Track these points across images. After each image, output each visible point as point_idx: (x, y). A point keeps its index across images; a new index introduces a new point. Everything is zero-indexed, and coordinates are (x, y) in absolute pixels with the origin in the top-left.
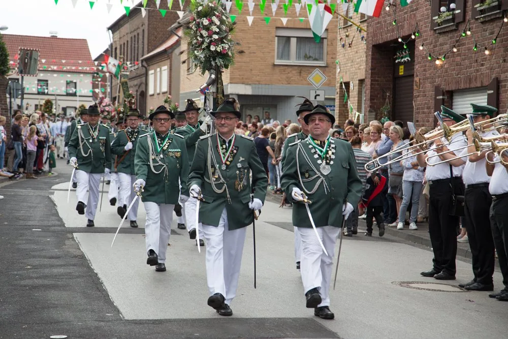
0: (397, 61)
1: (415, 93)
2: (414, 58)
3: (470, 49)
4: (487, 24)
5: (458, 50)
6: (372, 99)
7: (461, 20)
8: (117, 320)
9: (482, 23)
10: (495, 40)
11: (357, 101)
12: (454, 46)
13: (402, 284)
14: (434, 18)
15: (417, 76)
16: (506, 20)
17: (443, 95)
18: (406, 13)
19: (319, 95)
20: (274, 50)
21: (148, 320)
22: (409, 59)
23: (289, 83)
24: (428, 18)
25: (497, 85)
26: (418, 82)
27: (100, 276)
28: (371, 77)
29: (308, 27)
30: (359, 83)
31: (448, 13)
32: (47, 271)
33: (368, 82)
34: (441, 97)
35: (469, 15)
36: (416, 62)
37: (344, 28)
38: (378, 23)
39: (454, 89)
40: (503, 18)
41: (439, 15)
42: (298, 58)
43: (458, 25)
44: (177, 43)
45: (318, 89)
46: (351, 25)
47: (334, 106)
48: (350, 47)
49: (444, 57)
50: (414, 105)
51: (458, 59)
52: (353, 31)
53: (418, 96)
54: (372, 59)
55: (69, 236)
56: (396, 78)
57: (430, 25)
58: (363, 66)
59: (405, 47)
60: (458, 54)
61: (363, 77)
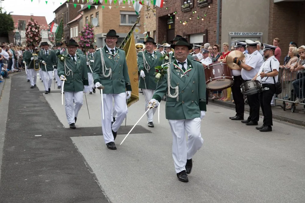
0: (168, 23)
2: (175, 22)
3: (196, 18)
5: (192, 19)
6: (159, 38)
7: (192, 7)
8: (62, 128)
9: (201, 8)
10: (206, 14)
12: (190, 17)
14: (182, 6)
15: (176, 29)
16: (209, 7)
17: (186, 36)
18: (171, 4)
19: (137, 37)
20: (119, 20)
22: (173, 22)
24: (180, 6)
25: (207, 32)
26: (176, 31)
27: (54, 110)
28: (158, 30)
29: (133, 10)
30: (154, 32)
31: (187, 4)
32: (32, 109)
33: (157, 32)
34: (185, 37)
35: (195, 5)
36: (176, 24)
37: (147, 11)
39: (190, 34)
40: (208, 6)
41: (184, 5)
42: (129, 23)
43: (191, 9)
44: (81, 18)
45: (137, 35)
46: (150, 10)
48: (149, 18)
49: (186, 21)
51: (192, 22)
52: (151, 12)
54: (158, 22)
55: (41, 94)
56: (168, 30)
57: (180, 9)
58: (155, 26)
59: (171, 18)
60: (192, 20)
61: (155, 30)
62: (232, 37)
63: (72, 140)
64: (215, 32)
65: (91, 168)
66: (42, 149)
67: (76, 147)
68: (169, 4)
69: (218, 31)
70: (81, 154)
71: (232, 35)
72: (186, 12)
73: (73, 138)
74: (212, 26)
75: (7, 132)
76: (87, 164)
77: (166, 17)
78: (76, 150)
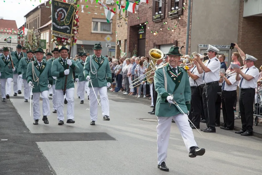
0: (139, 33)
1: (146, 46)
2: (146, 31)
3: (166, 29)
4: (173, 20)
5: (162, 29)
6: (130, 47)
7: (164, 18)
8: (28, 133)
9: (171, 19)
10: (176, 26)
11: (124, 48)
12: (161, 28)
13: (140, 119)
14: (153, 17)
15: (147, 39)
16: (180, 18)
17: (157, 46)
18: (143, 14)
19: (109, 45)
20: (91, 27)
21: (41, 134)
22: (143, 32)
23: (97, 40)
24: (151, 17)
25: (176, 43)
26: (147, 41)
27: (21, 116)
28: (129, 39)
29: (105, 18)
30: (125, 41)
31: (159, 15)
33: (128, 40)
35: (166, 16)
36: (146, 33)
37: (119, 19)
38: (132, 18)
39: (160, 44)
41: (155, 16)
42: (101, 30)
43: (162, 20)
45: (109, 43)
46: (122, 18)
47: (115, 50)
48: (121, 27)
49: (157, 32)
50: (146, 50)
51: (162, 33)
52: (122, 21)
53: (147, 47)
54: (130, 31)
56: (139, 39)
57: (151, 19)
58: (126, 34)
59: (142, 27)
60: (163, 31)
61: (126, 39)
62: (201, 49)
63: (38, 144)
64: (184, 43)
65: (54, 171)
66: (8, 152)
67: (41, 151)
68: (141, 13)
69: (188, 43)
70: (46, 158)
71: (201, 47)
72: (157, 22)
73: (39, 144)
74: (182, 38)
76: (51, 167)
77: (138, 26)
78: (40, 155)
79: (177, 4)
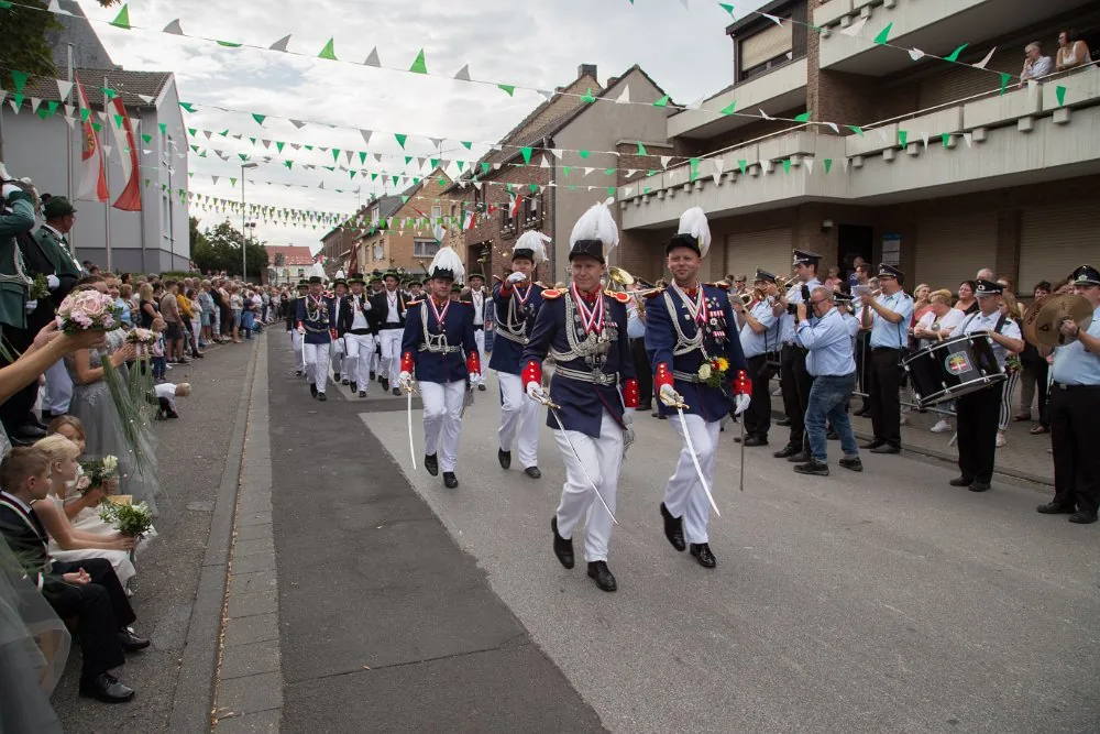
0: (482, 254)
2: (491, 252)
14: (501, 232)
15: (493, 262)
18: (486, 229)
20: (412, 250)
24: (498, 232)
26: (494, 265)
29: (433, 237)
36: (492, 255)
37: (452, 236)
41: (504, 230)
42: (426, 253)
44: (360, 247)
46: (456, 236)
54: (468, 253)
57: (499, 235)
59: (486, 247)
63: (361, 417)
68: (482, 228)
70: (375, 436)
72: (506, 239)
73: (363, 416)
75: (270, 407)
76: (386, 450)
77: (479, 246)
78: (368, 432)
79: (534, 213)
